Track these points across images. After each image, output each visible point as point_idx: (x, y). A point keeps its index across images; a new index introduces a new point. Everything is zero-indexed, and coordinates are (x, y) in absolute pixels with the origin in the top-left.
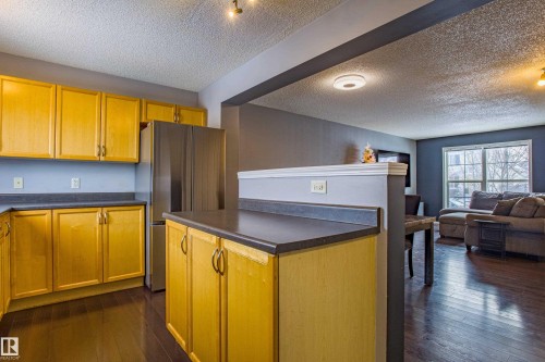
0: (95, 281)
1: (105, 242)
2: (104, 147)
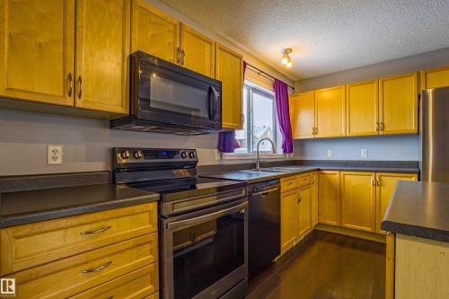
0: (369, 229)
1: (378, 200)
2: (383, 123)
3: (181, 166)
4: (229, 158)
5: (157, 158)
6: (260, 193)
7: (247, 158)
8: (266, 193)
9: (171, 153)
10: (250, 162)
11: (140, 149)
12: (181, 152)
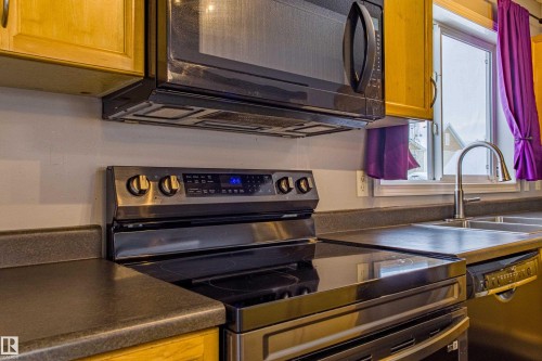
3: (274, 213)
4: (390, 192)
5: (218, 191)
6: (492, 291)
7: (433, 191)
8: (509, 291)
9: (251, 180)
10: (440, 202)
11: (174, 170)
12: (275, 177)
